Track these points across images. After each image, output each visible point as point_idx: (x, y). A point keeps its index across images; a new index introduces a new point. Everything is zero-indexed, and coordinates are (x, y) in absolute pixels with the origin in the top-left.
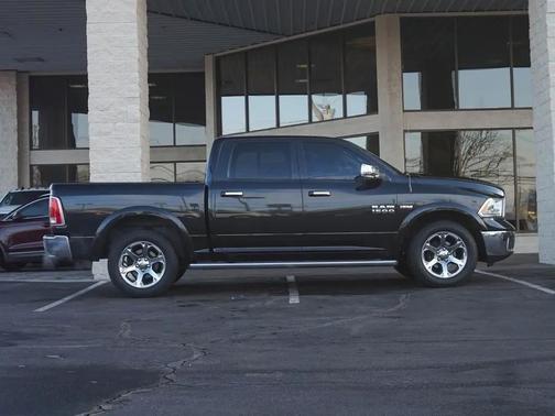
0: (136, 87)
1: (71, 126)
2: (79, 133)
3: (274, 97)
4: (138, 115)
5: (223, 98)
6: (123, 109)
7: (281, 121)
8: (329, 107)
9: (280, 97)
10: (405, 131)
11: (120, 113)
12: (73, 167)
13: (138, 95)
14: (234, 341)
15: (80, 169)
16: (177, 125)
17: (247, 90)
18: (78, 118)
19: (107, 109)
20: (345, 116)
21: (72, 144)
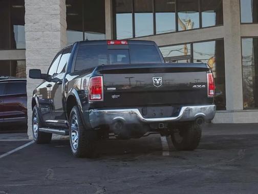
0: (58, 7)
1: (13, 34)
2: (18, 39)
3: (152, 14)
4: (59, 26)
5: (117, 14)
6: (48, 22)
7: (157, 30)
8: (190, 21)
9: (157, 14)
10: (242, 37)
11: (46, 25)
12: (15, 62)
13: (58, 12)
14: (124, 182)
15: (19, 63)
16: (85, 33)
17: (134, 10)
18: (18, 28)
19: (38, 22)
20: (201, 27)
21: (13, 46)
